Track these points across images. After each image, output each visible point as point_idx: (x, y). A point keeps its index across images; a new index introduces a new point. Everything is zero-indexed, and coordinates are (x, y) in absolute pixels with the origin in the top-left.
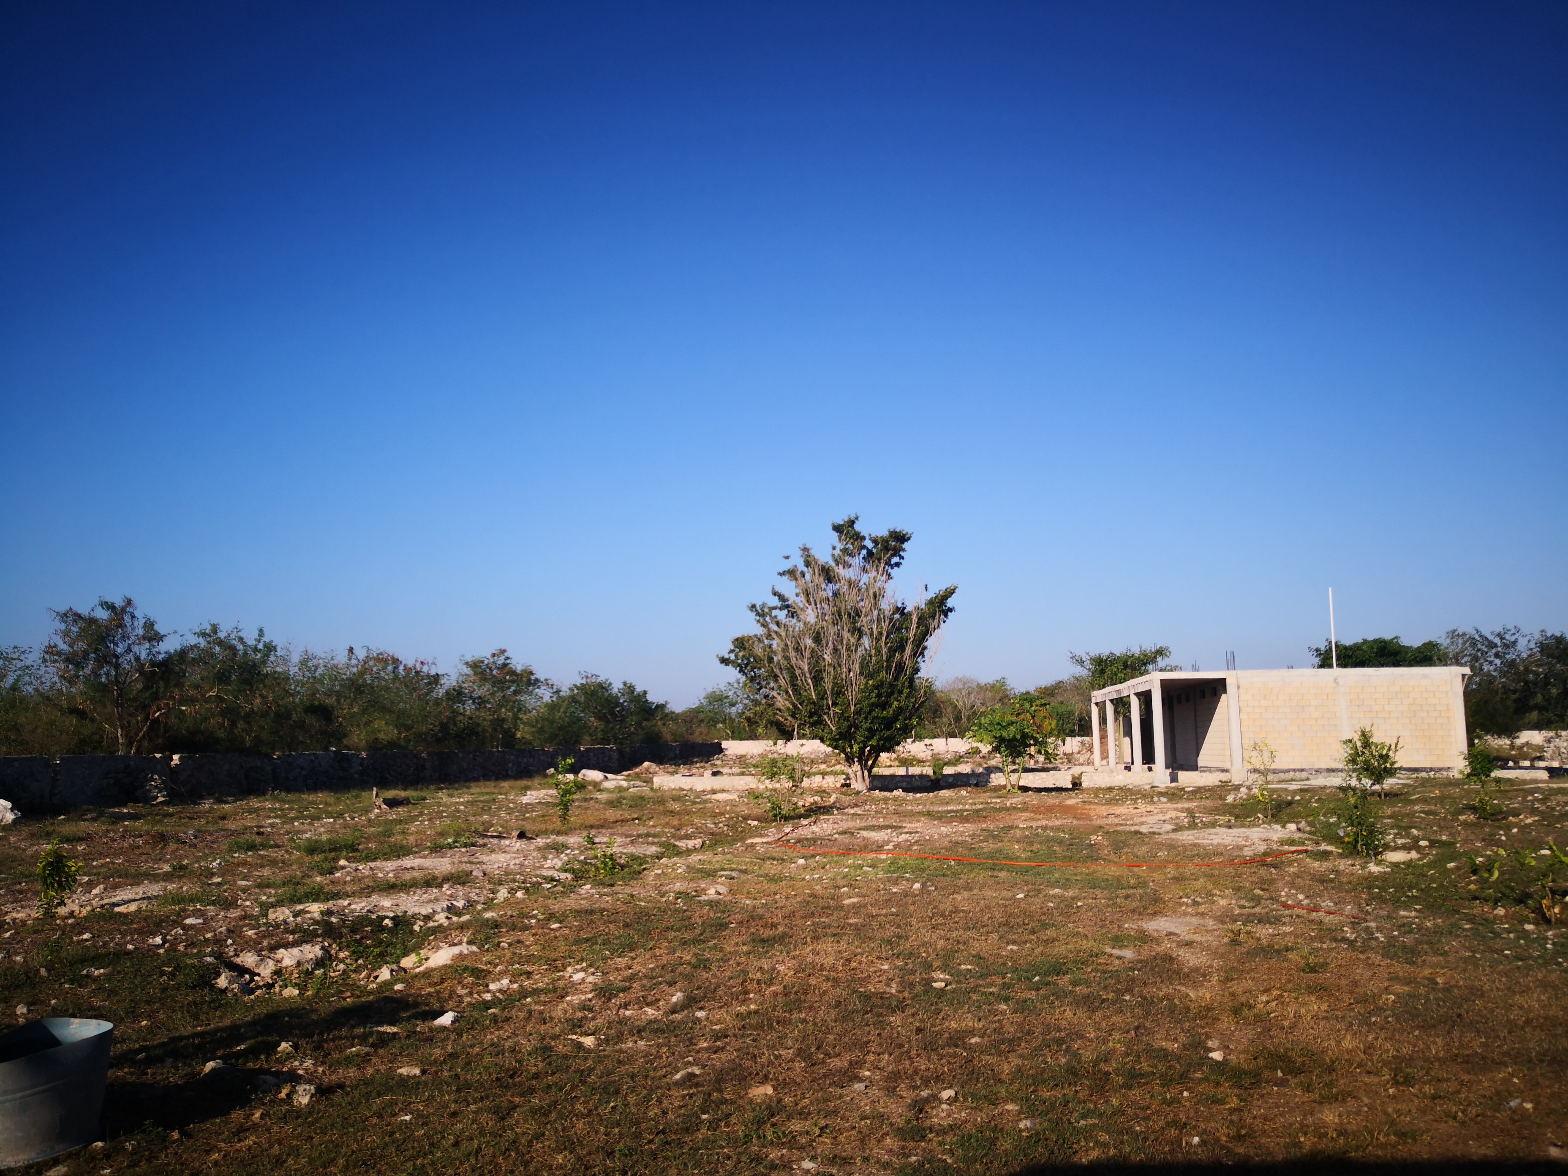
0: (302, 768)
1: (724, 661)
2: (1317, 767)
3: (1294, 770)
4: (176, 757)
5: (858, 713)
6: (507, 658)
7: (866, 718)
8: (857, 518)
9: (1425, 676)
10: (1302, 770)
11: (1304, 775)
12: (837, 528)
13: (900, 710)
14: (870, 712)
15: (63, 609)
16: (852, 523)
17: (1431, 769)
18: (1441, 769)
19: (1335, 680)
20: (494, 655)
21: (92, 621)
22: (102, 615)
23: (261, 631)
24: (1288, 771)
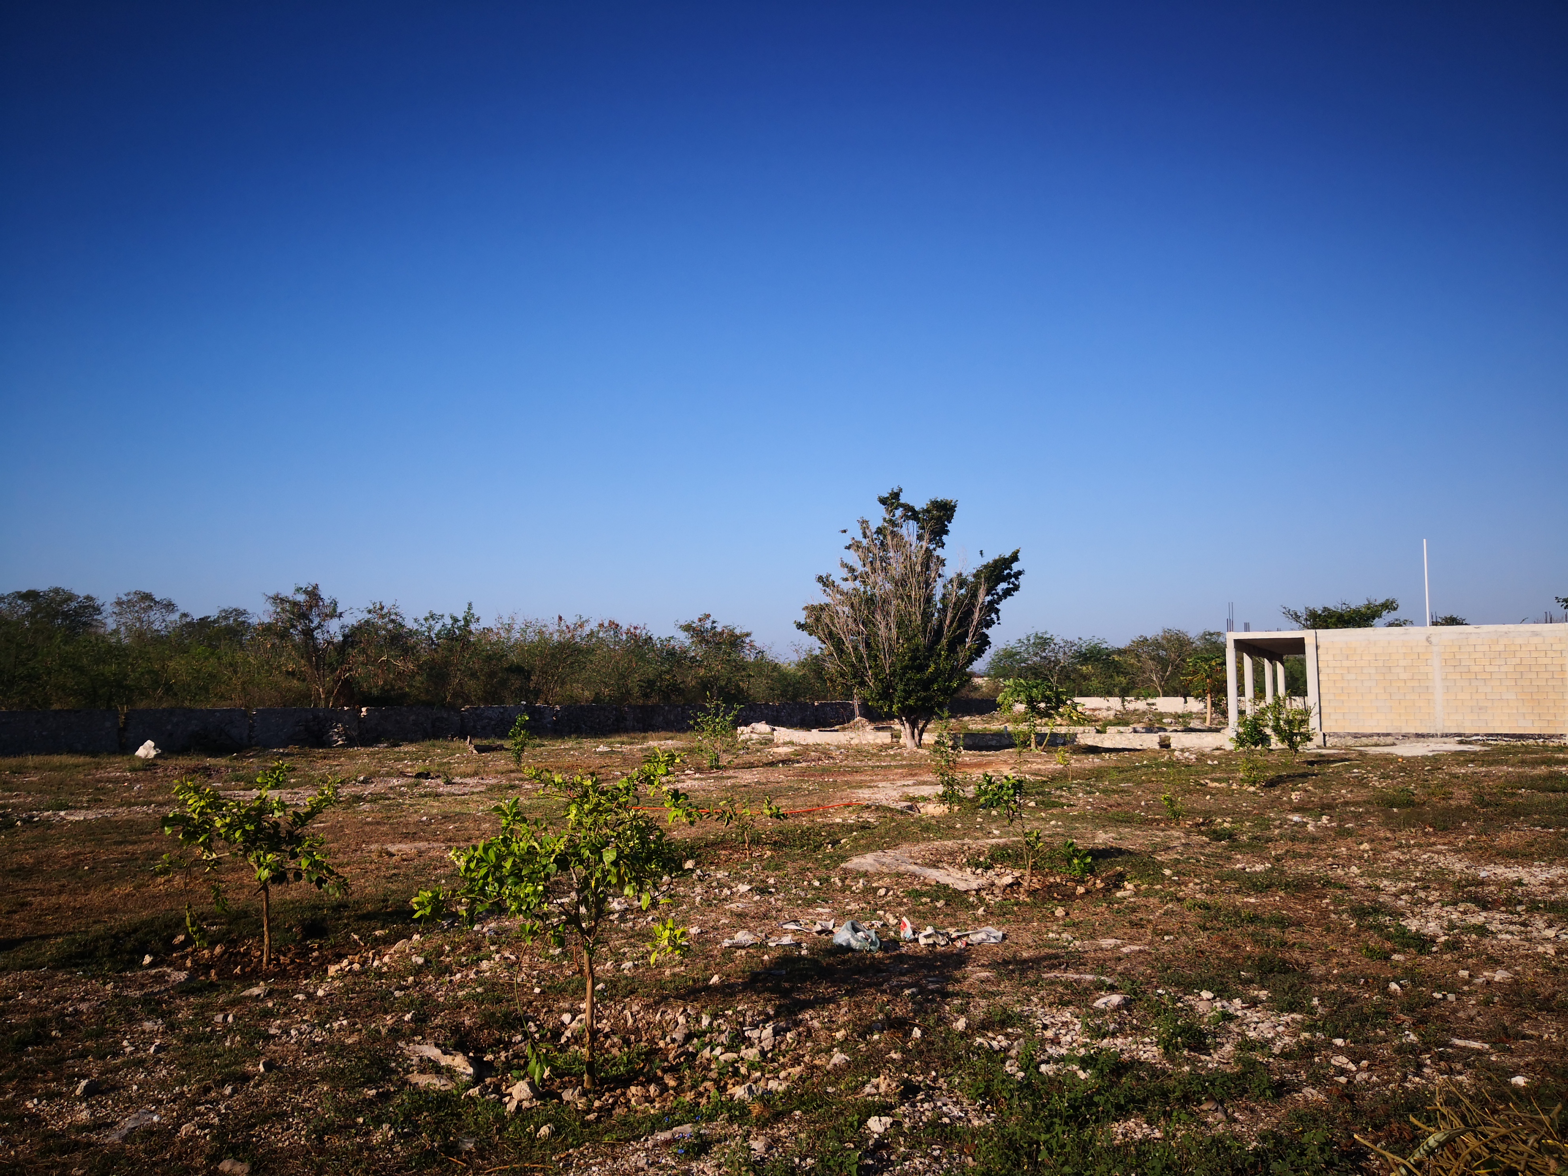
0: (491, 719)
1: (800, 626)
2: (1404, 731)
3: (1378, 735)
4: (364, 709)
5: (893, 674)
6: (714, 622)
7: (901, 680)
8: (901, 490)
9: (1535, 634)
10: (1388, 735)
11: (1389, 740)
12: (883, 501)
13: (938, 672)
14: (904, 674)
15: (272, 593)
16: (896, 495)
17: (1540, 736)
18: (1551, 736)
19: (1428, 639)
20: (700, 620)
21: (295, 604)
22: (301, 598)
23: (470, 604)
24: (1371, 735)
